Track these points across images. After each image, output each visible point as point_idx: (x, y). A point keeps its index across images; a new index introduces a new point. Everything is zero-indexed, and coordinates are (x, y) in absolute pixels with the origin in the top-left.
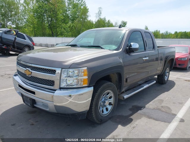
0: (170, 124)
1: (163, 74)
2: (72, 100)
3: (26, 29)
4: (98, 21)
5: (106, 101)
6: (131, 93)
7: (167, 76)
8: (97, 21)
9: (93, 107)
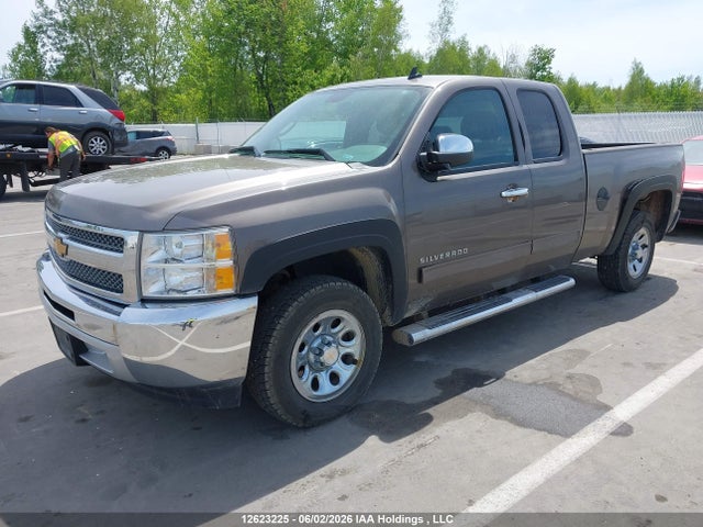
0: (569, 440)
1: (616, 252)
2: (187, 342)
3: (184, 97)
4: (440, 52)
5: (325, 349)
6: (444, 323)
7: (640, 260)
8: (434, 53)
9: (266, 368)
